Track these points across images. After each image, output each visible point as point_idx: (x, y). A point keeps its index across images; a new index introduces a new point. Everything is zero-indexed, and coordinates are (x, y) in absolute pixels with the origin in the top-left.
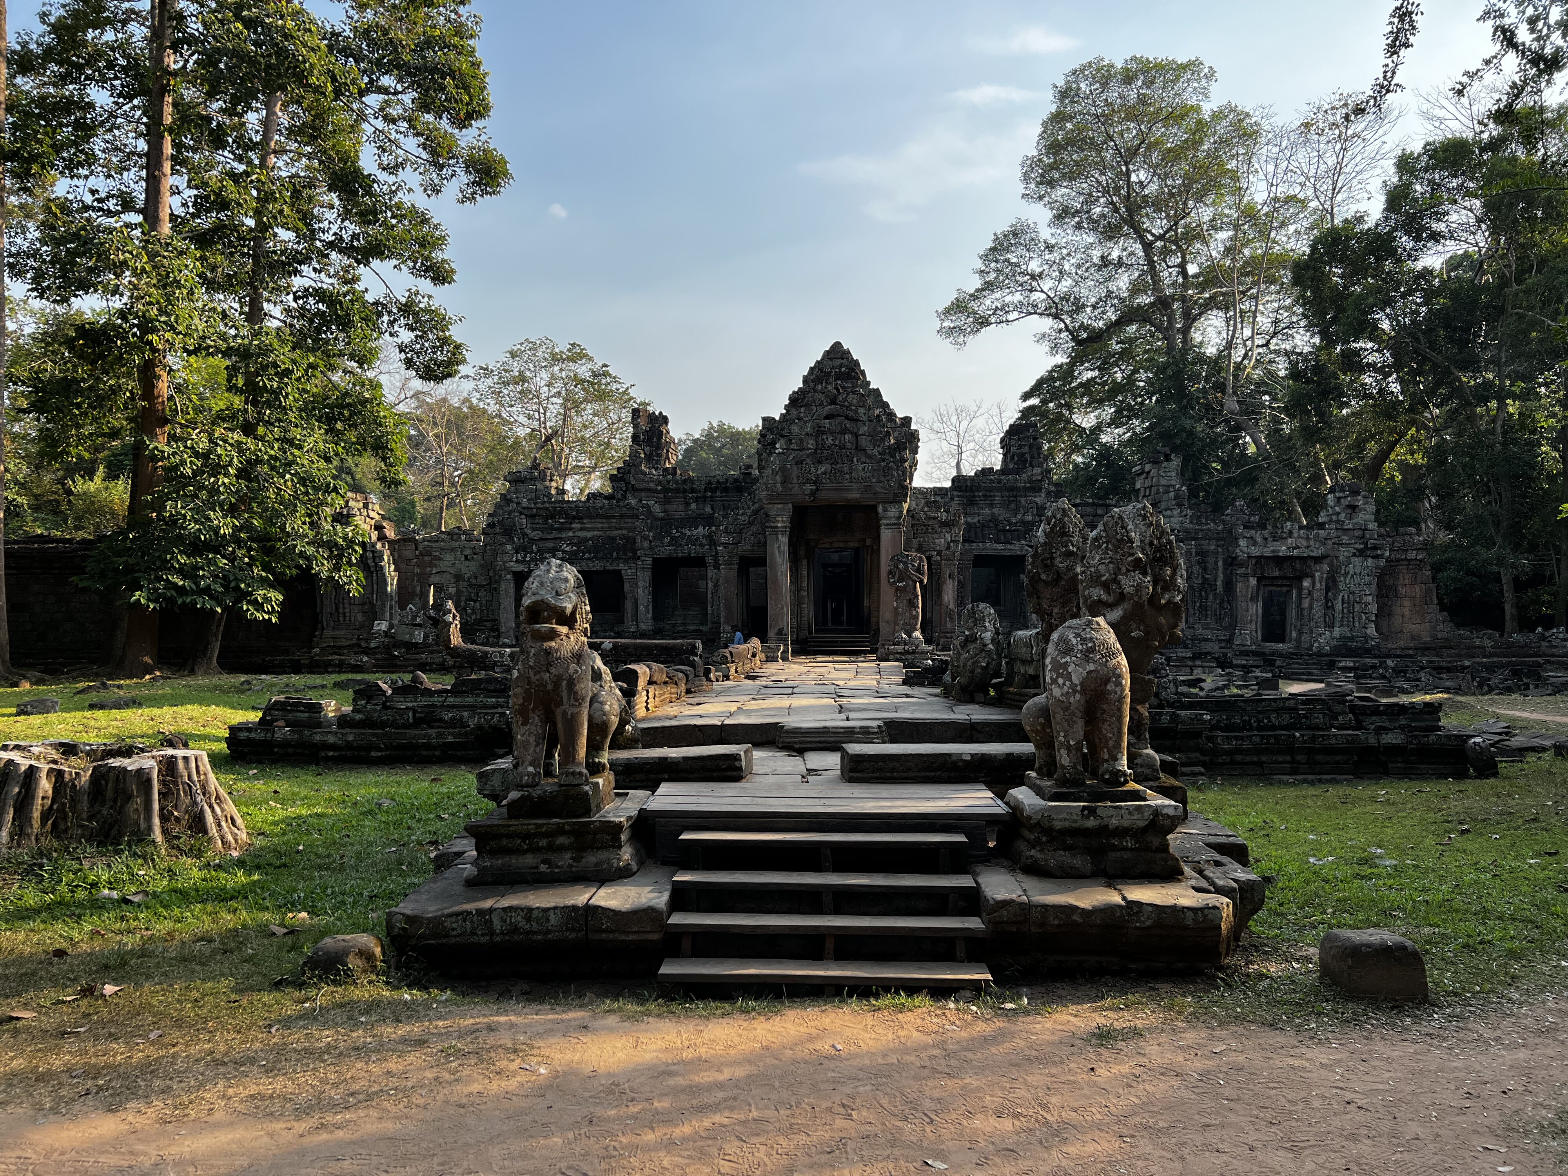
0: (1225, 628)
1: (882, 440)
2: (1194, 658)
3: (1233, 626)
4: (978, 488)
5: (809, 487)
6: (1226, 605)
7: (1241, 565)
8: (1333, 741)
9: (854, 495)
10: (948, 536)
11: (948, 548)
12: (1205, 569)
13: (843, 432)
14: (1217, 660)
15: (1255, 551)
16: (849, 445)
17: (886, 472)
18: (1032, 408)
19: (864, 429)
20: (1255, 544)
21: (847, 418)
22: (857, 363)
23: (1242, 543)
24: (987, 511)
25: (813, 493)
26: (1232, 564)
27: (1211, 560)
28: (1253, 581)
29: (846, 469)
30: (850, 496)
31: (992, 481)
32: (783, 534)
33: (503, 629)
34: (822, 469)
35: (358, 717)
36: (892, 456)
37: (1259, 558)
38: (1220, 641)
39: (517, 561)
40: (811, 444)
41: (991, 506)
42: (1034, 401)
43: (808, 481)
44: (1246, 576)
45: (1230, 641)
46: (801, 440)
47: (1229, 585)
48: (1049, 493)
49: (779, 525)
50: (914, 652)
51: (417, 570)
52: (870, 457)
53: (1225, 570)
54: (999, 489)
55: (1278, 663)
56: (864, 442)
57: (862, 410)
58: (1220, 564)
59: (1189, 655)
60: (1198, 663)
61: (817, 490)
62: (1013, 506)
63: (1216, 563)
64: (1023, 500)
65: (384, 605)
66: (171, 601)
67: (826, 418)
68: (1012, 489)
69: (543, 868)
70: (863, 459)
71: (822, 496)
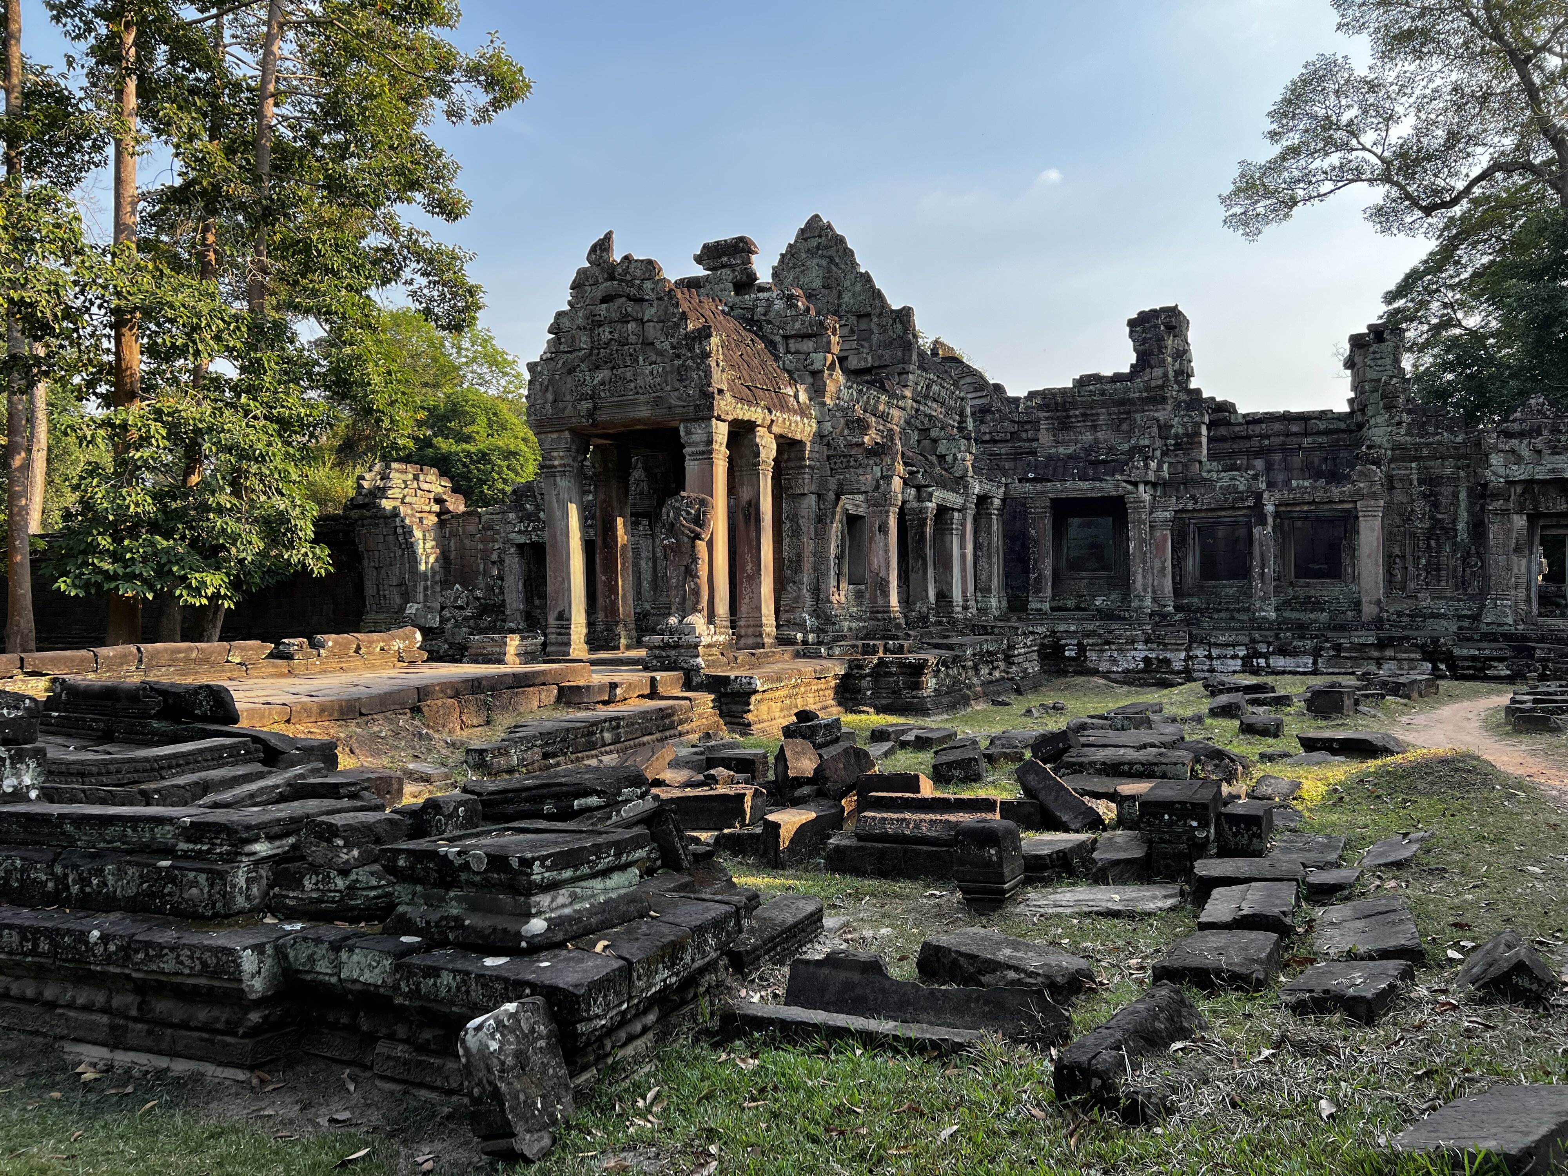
0: (1471, 598)
1: (677, 326)
2: (1381, 645)
3: (1482, 594)
4: (1074, 405)
5: (586, 405)
6: (1473, 560)
7: (1495, 496)
9: (644, 412)
12: (1435, 505)
13: (625, 319)
14: (1422, 648)
15: (1519, 473)
16: (633, 339)
17: (681, 373)
19: (650, 312)
20: (1519, 460)
21: (630, 298)
23: (1496, 460)
24: (1088, 437)
25: (591, 414)
26: (1483, 496)
27: (1446, 490)
28: (1520, 522)
29: (629, 375)
30: (638, 415)
31: (1092, 394)
32: (563, 474)
33: (508, 612)
34: (603, 375)
36: (691, 349)
37: (1529, 483)
38: (1460, 618)
39: (520, 532)
40: (584, 341)
41: (1094, 428)
43: (583, 397)
44: (1505, 513)
45: (1476, 618)
46: (573, 338)
47: (1478, 529)
48: (1178, 405)
49: (556, 463)
50: (676, 646)
51: (480, 546)
52: (660, 353)
53: (1471, 504)
54: (1104, 404)
56: (652, 331)
57: (648, 285)
58: (1463, 495)
59: (1371, 640)
60: (1390, 653)
61: (595, 408)
62: (1125, 426)
63: (1455, 495)
64: (1138, 416)
65: (415, 586)
67: (604, 301)
68: (1122, 402)
70: (653, 358)
71: (603, 416)
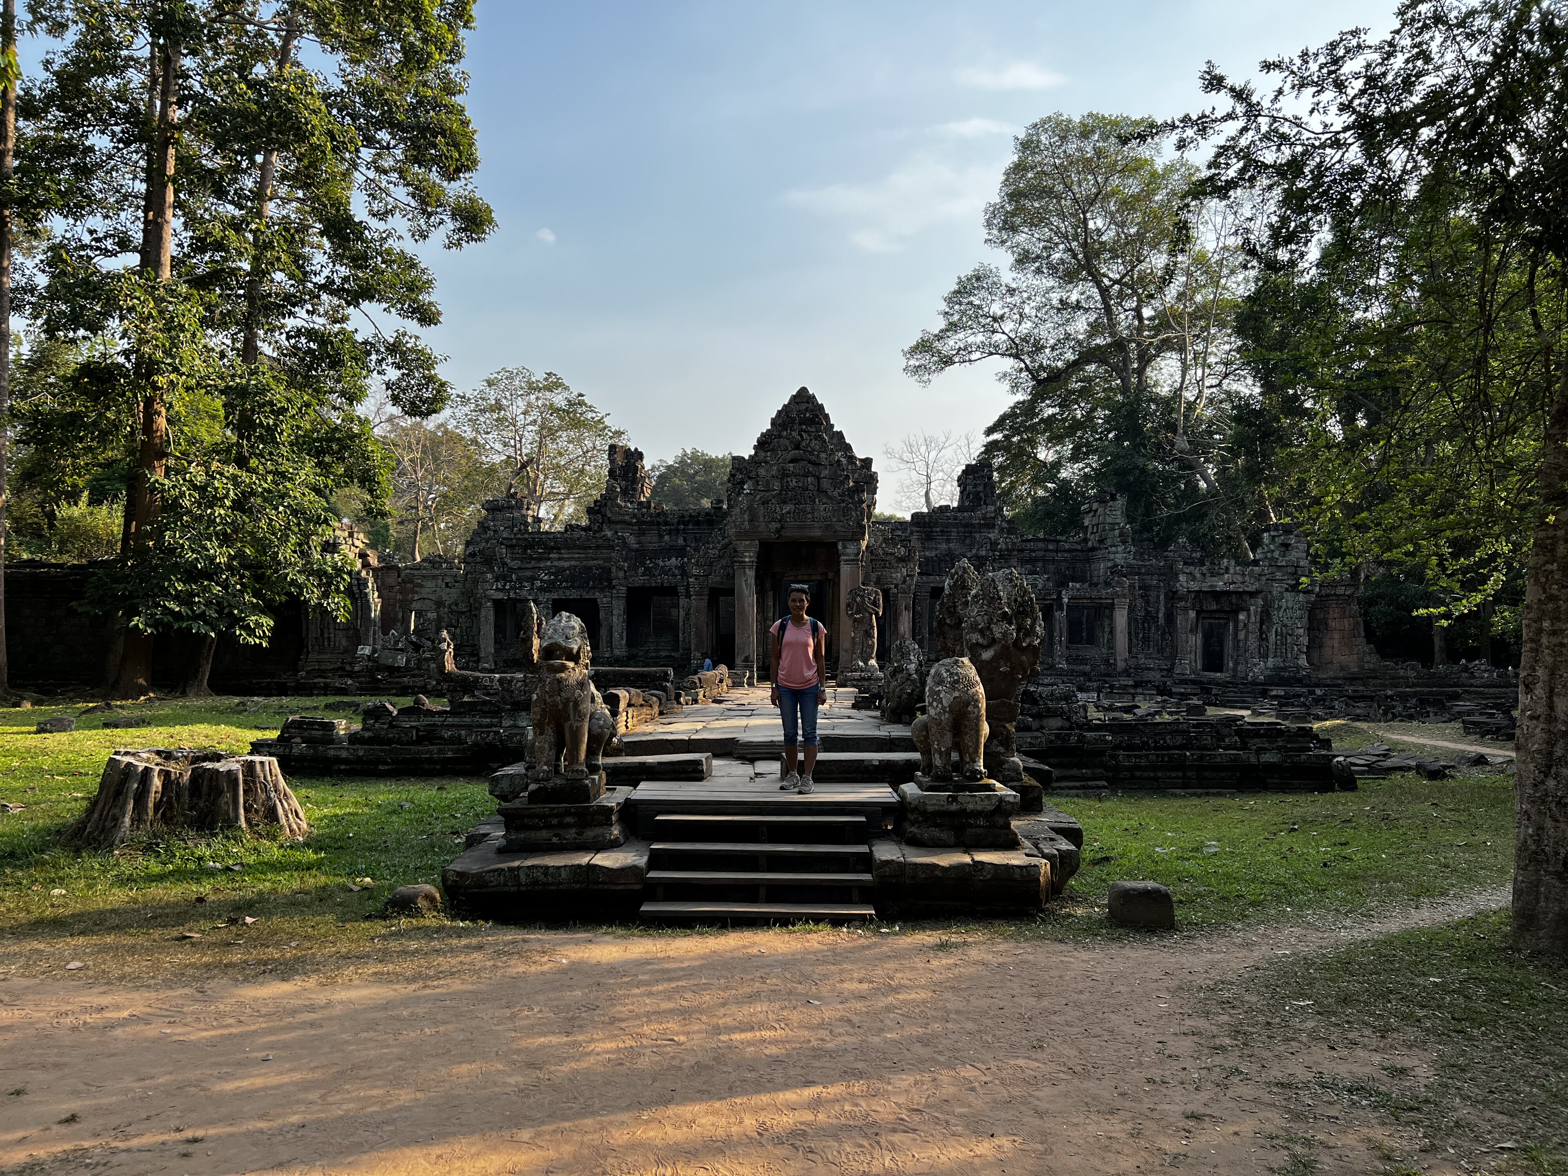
0: (1166, 658)
1: (842, 483)
2: (1136, 685)
3: (1173, 656)
4: (936, 524)
5: (774, 526)
6: (1167, 636)
7: (1181, 599)
8: (1218, 760)
9: (816, 533)
10: (904, 570)
11: (904, 582)
12: (1147, 602)
13: (806, 475)
14: (1157, 688)
15: (1194, 586)
16: (811, 487)
17: (846, 511)
18: (995, 442)
19: (825, 473)
20: (1194, 579)
21: (810, 462)
22: (821, 407)
23: (1182, 578)
24: (944, 546)
25: (778, 531)
26: (1172, 598)
27: (1153, 594)
28: (1192, 614)
29: (809, 509)
30: (812, 534)
31: (948, 518)
32: (751, 567)
33: (482, 655)
34: (787, 508)
35: (367, 734)
36: (852, 498)
37: (1198, 592)
38: (1162, 670)
39: (497, 589)
40: (776, 486)
41: (948, 541)
42: (997, 436)
43: (774, 520)
44: (1186, 609)
45: (1170, 670)
46: (768, 482)
47: (1170, 618)
48: (1002, 530)
49: (747, 560)
50: (869, 679)
51: (399, 597)
52: (831, 498)
53: (1166, 603)
54: (955, 525)
55: (1214, 691)
56: (825, 484)
57: (823, 455)
58: (1162, 597)
59: (1131, 683)
60: (1140, 690)
61: (782, 528)
62: (968, 541)
63: (1158, 597)
64: (977, 536)
65: (368, 631)
66: (169, 626)
67: (791, 461)
68: (966, 525)
69: (555, 840)
70: (825, 500)
71: (786, 533)
